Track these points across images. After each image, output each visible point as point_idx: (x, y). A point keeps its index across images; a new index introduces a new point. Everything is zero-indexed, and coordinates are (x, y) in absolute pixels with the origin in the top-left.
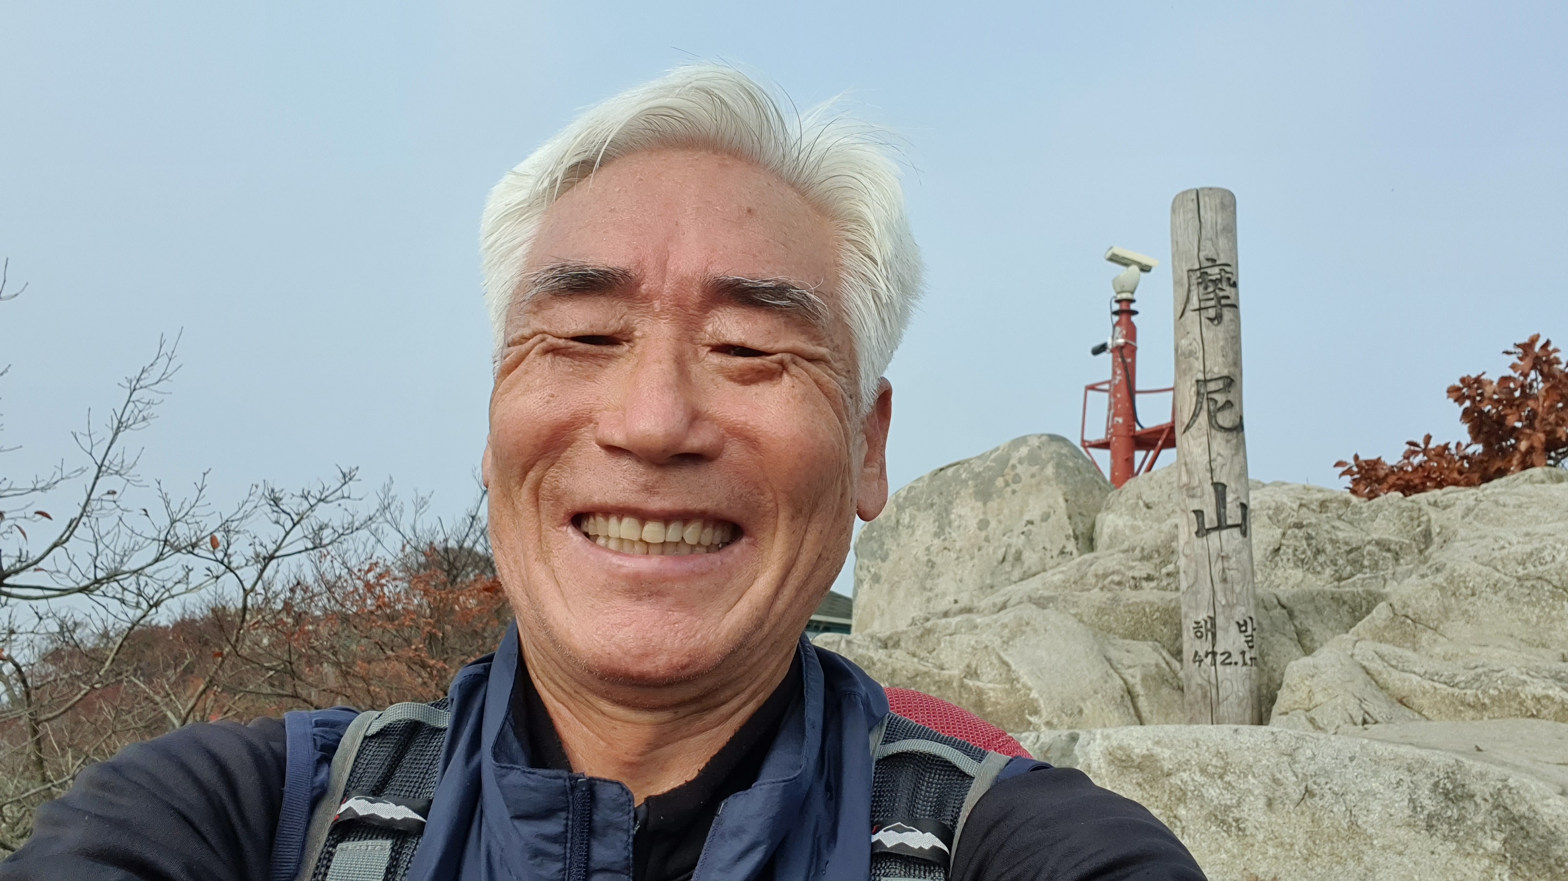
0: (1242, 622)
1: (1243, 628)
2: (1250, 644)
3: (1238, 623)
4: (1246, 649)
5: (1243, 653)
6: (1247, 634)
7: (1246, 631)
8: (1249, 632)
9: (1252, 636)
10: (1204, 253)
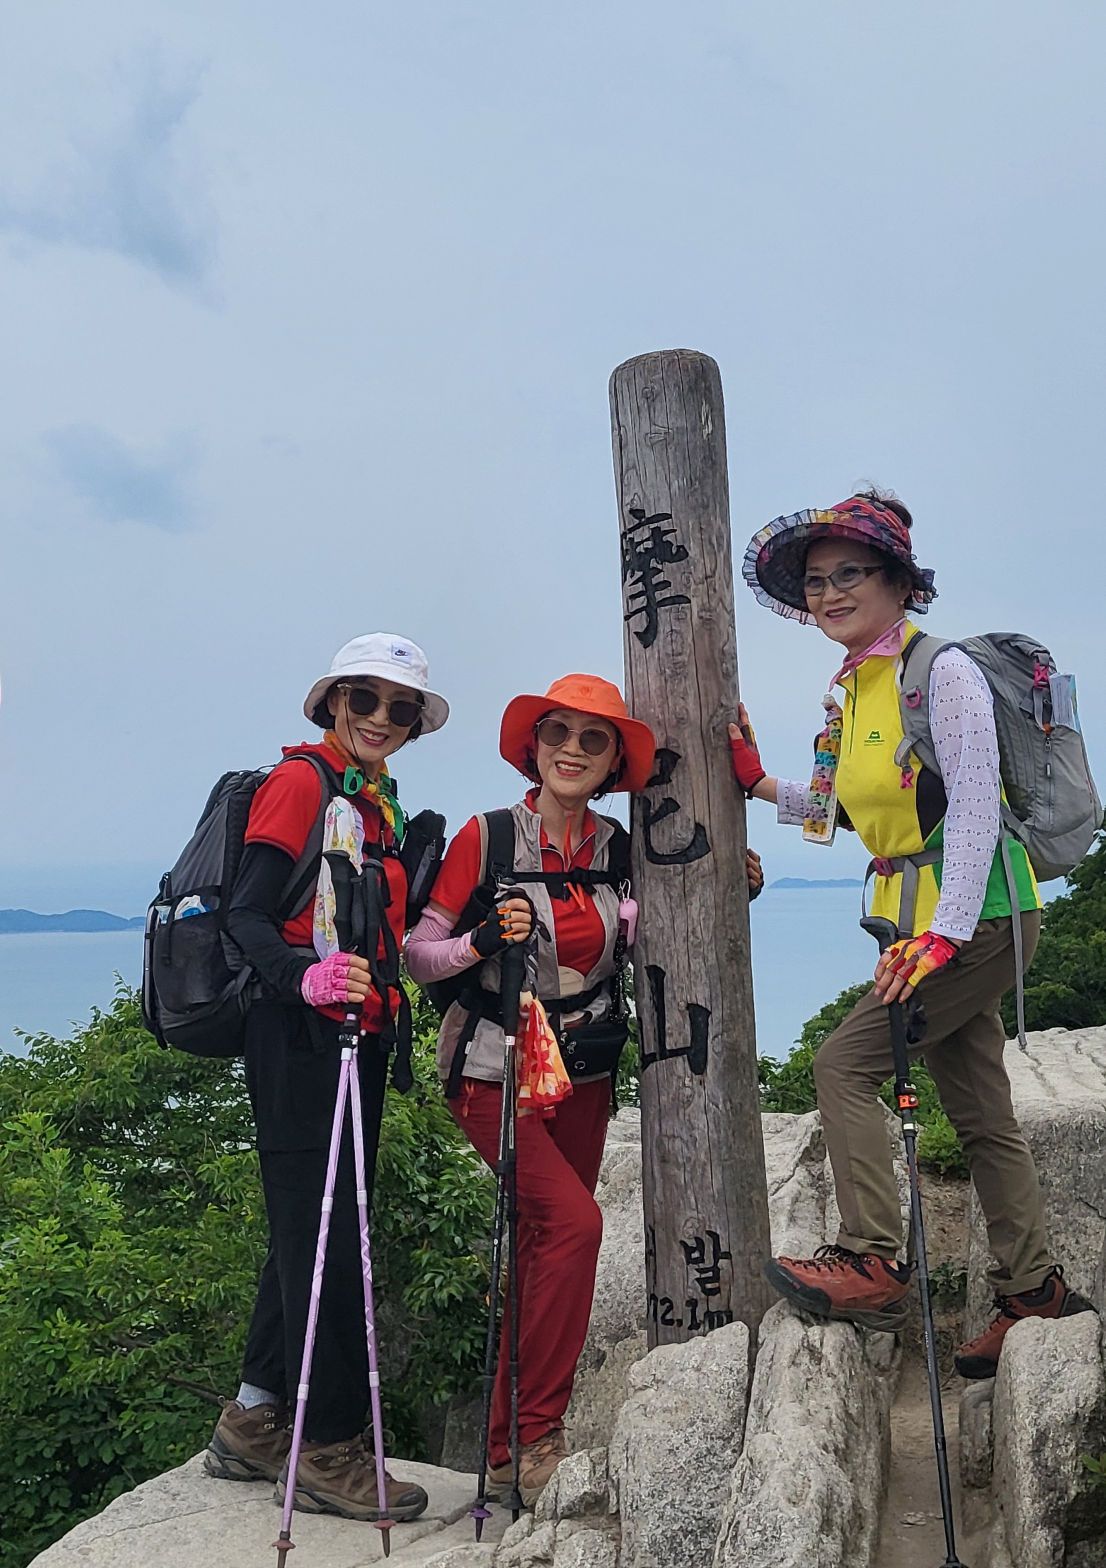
0: (692, 1243)
1: (696, 1255)
2: (709, 1286)
3: (683, 1243)
4: (700, 1296)
5: (692, 1303)
6: (701, 1265)
7: (701, 1260)
8: (709, 1262)
9: (715, 1269)
10: (627, 500)
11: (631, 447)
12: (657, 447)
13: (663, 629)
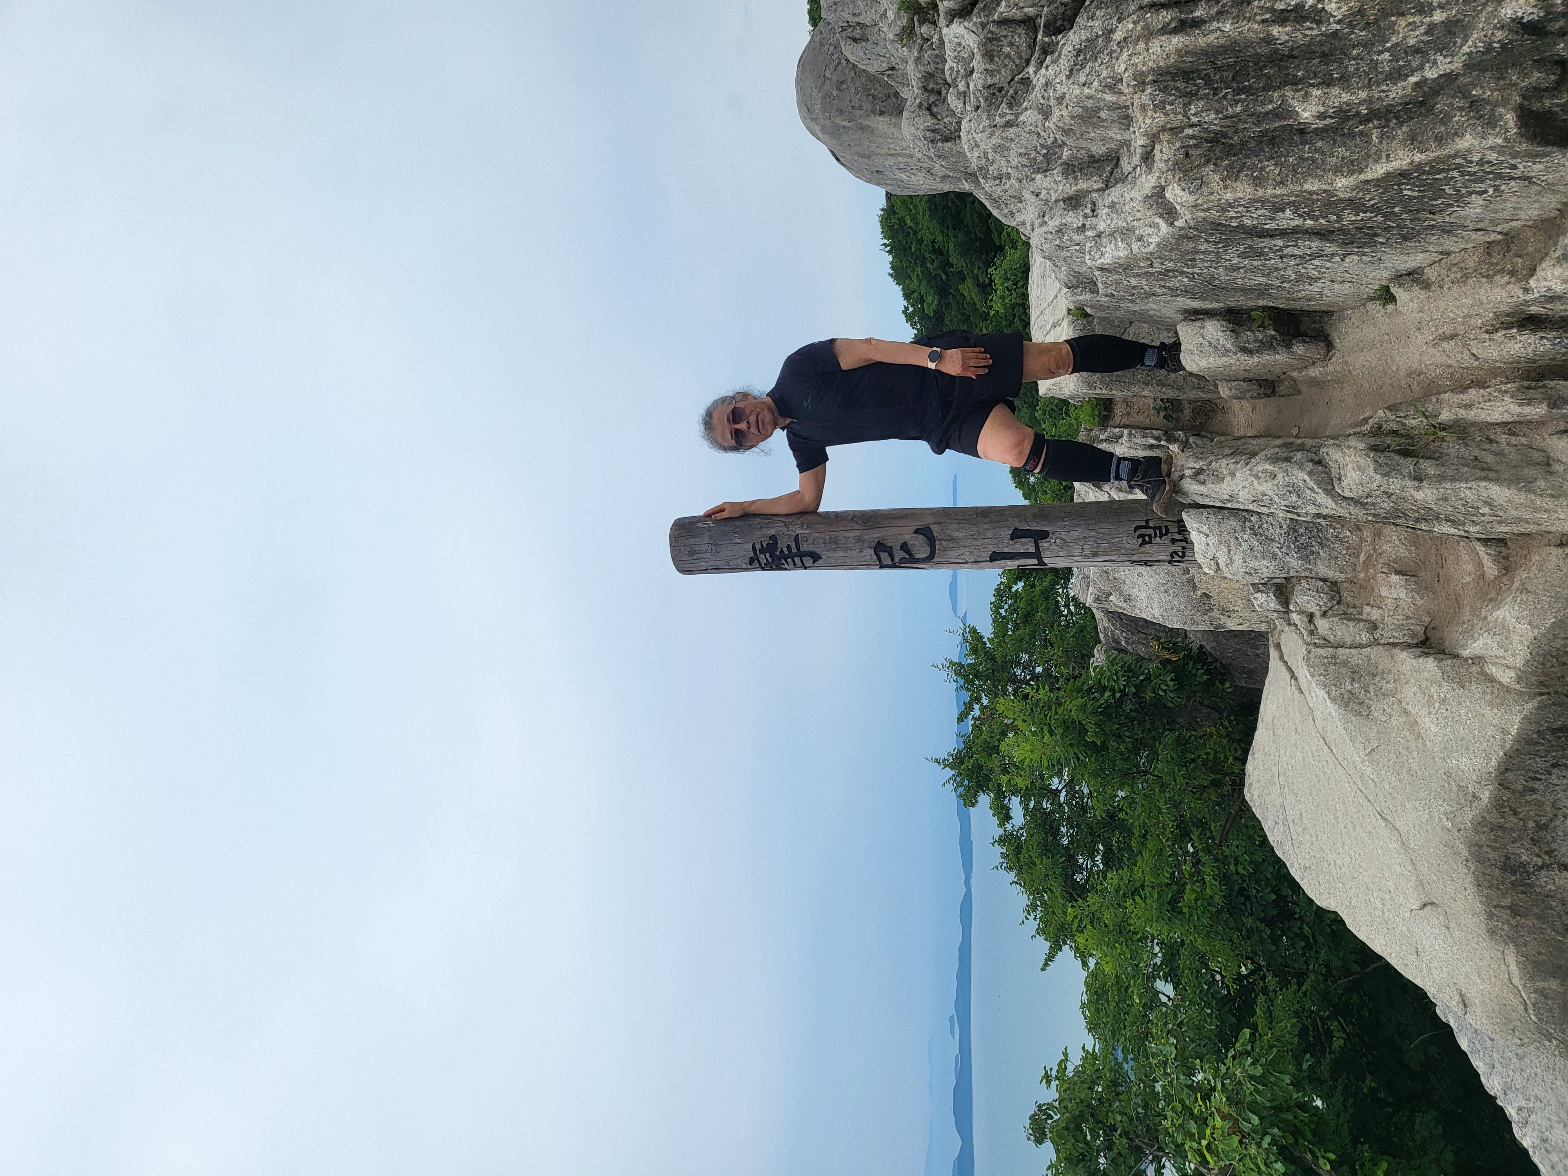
10: (744, 566)
11: (718, 563)
12: (718, 549)
13: (811, 548)
